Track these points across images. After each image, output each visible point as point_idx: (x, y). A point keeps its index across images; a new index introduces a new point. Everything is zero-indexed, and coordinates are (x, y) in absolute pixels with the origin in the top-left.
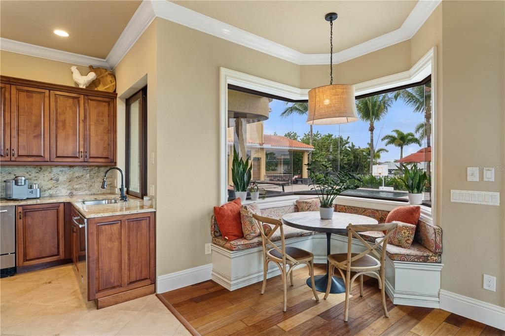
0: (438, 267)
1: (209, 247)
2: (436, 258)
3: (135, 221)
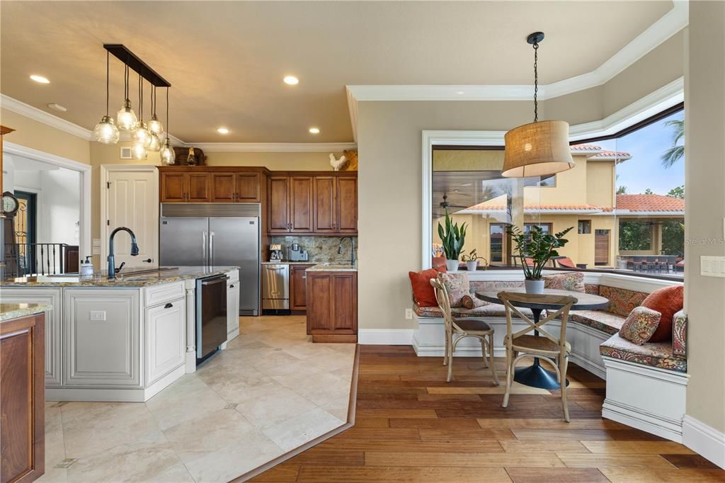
0: (680, 379)
1: (410, 313)
2: (674, 362)
3: (341, 278)
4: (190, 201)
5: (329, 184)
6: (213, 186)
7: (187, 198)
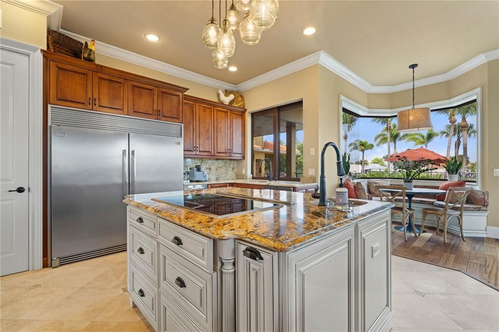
0: (486, 214)
2: (485, 208)
4: (98, 109)
5: (225, 115)
6: (131, 97)
7: (94, 106)
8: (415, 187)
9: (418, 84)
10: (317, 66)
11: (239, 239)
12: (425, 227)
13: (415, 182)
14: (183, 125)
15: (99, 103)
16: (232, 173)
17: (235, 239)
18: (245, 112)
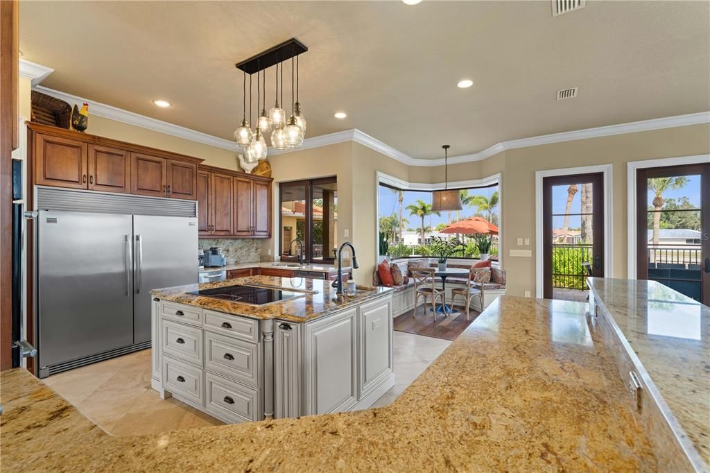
2: (503, 286)
4: (95, 188)
5: (247, 187)
6: (134, 171)
7: (90, 184)
8: (449, 266)
9: (450, 161)
10: (350, 143)
11: (277, 319)
12: (455, 306)
13: (449, 261)
14: (197, 202)
15: (96, 181)
16: (256, 254)
17: (273, 319)
18: (272, 181)
